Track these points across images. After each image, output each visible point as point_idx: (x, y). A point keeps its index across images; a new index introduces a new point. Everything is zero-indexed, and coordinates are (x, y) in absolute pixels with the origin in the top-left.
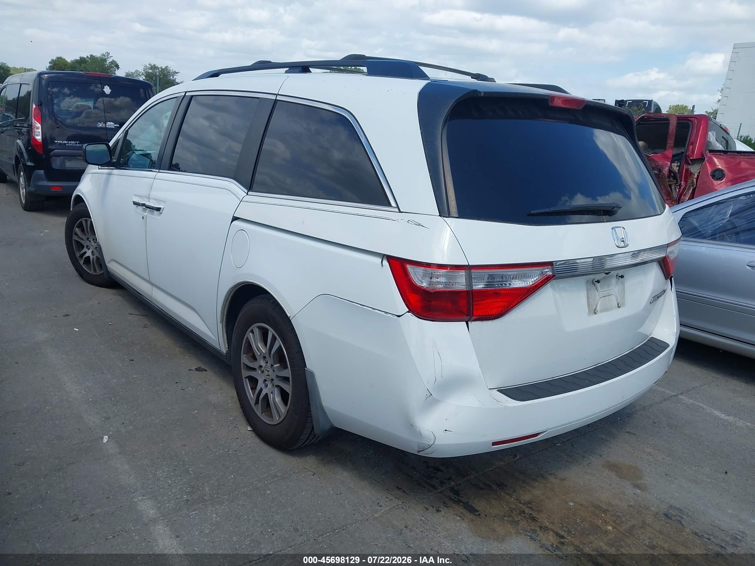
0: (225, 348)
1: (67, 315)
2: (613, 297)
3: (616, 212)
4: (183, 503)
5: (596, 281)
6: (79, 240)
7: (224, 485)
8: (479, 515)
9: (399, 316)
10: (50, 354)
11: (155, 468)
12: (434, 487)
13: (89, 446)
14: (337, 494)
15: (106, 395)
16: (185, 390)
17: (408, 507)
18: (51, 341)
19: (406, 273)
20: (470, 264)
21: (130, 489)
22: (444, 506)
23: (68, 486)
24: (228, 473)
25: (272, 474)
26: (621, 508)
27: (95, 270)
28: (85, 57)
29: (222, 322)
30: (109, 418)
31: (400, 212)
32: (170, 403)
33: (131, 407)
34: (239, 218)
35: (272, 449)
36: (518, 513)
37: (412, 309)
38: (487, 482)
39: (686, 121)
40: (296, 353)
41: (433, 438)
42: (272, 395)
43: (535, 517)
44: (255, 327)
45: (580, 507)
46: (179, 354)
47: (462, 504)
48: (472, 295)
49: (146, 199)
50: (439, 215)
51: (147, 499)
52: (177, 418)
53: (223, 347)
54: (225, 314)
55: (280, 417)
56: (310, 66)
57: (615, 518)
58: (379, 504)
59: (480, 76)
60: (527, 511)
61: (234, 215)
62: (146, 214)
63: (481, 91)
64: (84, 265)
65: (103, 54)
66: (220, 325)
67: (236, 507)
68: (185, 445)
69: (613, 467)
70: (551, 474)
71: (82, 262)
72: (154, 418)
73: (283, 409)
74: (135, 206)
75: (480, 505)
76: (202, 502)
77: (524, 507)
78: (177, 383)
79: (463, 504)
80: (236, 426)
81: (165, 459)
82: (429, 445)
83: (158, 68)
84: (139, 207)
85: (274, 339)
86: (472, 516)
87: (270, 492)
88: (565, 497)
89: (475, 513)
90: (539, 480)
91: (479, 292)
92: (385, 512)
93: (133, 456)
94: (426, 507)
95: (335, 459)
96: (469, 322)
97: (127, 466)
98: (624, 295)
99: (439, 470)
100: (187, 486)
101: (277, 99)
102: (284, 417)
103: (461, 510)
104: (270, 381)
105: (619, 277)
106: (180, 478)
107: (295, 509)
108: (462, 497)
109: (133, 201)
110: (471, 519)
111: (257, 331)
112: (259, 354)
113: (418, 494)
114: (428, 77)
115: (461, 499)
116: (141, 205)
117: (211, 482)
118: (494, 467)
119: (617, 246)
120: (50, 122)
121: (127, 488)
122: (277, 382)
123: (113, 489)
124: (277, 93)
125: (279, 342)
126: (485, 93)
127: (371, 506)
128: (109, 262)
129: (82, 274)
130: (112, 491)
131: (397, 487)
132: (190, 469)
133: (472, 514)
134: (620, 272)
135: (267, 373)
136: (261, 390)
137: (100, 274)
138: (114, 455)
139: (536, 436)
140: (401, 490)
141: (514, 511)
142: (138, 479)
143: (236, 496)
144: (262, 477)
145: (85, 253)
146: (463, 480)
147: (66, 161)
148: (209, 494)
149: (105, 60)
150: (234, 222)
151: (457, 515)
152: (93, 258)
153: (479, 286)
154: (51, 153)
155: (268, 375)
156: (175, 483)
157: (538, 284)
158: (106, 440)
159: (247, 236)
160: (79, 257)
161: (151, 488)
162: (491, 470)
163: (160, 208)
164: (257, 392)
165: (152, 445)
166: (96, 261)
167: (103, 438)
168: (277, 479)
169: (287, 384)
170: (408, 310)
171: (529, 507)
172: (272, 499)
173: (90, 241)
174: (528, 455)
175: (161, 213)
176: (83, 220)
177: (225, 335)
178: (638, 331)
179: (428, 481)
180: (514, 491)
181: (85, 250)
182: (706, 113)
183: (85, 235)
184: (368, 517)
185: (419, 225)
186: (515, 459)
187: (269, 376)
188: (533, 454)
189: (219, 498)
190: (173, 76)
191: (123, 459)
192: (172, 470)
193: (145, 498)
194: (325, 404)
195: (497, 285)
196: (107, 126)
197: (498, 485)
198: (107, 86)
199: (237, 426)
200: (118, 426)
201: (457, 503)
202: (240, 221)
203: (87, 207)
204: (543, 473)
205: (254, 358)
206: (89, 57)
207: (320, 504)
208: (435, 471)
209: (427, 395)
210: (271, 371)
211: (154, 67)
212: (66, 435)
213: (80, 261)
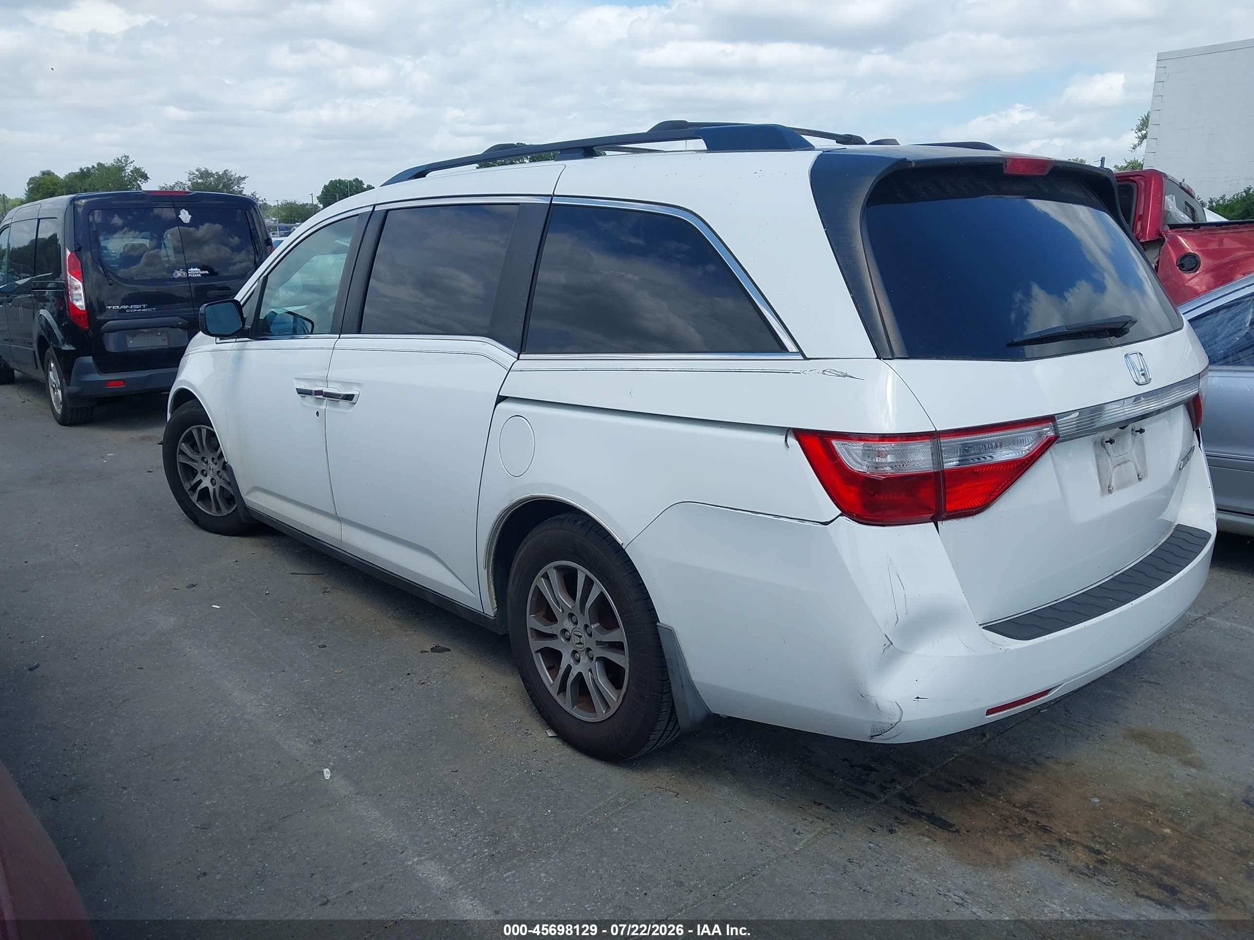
0: (492, 609)
1: (194, 586)
2: (1131, 465)
3: (1127, 330)
4: (487, 860)
5: (1107, 442)
6: (189, 463)
7: (541, 826)
8: (957, 831)
9: (826, 524)
10: (189, 650)
11: (421, 811)
12: (872, 795)
13: (305, 786)
14: (725, 822)
15: (302, 706)
16: (426, 685)
17: (842, 832)
18: (182, 629)
19: (833, 454)
20: (938, 430)
21: (394, 847)
22: (898, 823)
23: (294, 852)
24: (540, 807)
25: (612, 801)
26: (1174, 799)
27: (218, 509)
28: (90, 167)
29: (487, 566)
30: (320, 741)
31: (805, 358)
32: (409, 707)
33: (349, 720)
34: (507, 397)
35: (597, 763)
36: (1017, 823)
37: (846, 512)
38: (952, 779)
39: (1125, 183)
40: (635, 601)
41: (899, 713)
42: (590, 673)
43: (1046, 826)
44: (551, 567)
45: (1111, 804)
46: (396, 629)
47: (925, 817)
48: (944, 477)
49: (320, 384)
50: (876, 357)
51: (426, 859)
52: (429, 730)
53: (489, 608)
54: (492, 553)
55: (609, 707)
56: (594, 146)
57: (1170, 816)
58: (795, 830)
59: (851, 139)
60: (1030, 817)
61: (500, 394)
62: (323, 407)
63: (911, 160)
64: (199, 502)
65: (119, 160)
66: (483, 573)
67: (572, 858)
68: (457, 771)
69: (1141, 737)
70: (1048, 758)
71: (194, 498)
72: (392, 733)
73: (613, 696)
74: (299, 396)
75: (953, 816)
76: (516, 856)
77: (1023, 812)
78: (409, 674)
79: (927, 817)
80: (526, 731)
81: (432, 795)
82: (892, 725)
83: (211, 175)
84: (308, 397)
85: (589, 583)
86: (946, 834)
87: (617, 829)
88: (1081, 791)
89: (951, 829)
90: (1032, 768)
91: (953, 472)
92: (808, 841)
93: (380, 795)
94: (870, 828)
95: (701, 767)
96: (938, 522)
97: (376, 812)
98: (1145, 460)
99: (872, 770)
100: (482, 833)
101: (553, 202)
102: (617, 707)
103: (927, 827)
104: (584, 652)
105: (1137, 431)
106: (467, 823)
107: (667, 851)
108: (921, 806)
109: (297, 389)
110: (946, 838)
111: (554, 576)
112: (561, 611)
113: (851, 810)
114: (812, 145)
115: (920, 809)
116: (313, 393)
117: (518, 824)
118: (956, 755)
119: (1137, 383)
120: (94, 276)
121: (389, 847)
122: (598, 652)
123: (367, 850)
124: (552, 193)
125: (598, 588)
126: (917, 162)
127: (784, 835)
128: (249, 493)
129: (197, 519)
130: (367, 852)
131: (815, 803)
132: (479, 807)
133: (945, 831)
134: (1137, 425)
135: (578, 640)
136: (569, 668)
137: (228, 515)
138: (349, 797)
139: (1046, 694)
140: (822, 806)
141: (1010, 820)
142: (401, 830)
143: (567, 841)
144: (596, 807)
145: (200, 482)
146: (915, 780)
147: (128, 338)
148: (523, 843)
149: (121, 169)
150: (500, 405)
151: (922, 835)
152: (214, 489)
153: (952, 463)
154: (102, 328)
155: (580, 643)
156: (461, 830)
157: (1036, 452)
158: (329, 775)
159: (528, 424)
160: (190, 490)
161: (427, 843)
162: (953, 760)
163: (353, 395)
164: (561, 672)
165: (403, 776)
166: (220, 493)
167: (323, 772)
168: (620, 808)
169: (621, 654)
170: (840, 512)
171: (1031, 811)
172: (625, 840)
173: (207, 463)
174: (1003, 732)
175: (355, 404)
176: (194, 430)
177: (492, 587)
178: (1160, 518)
179: (860, 788)
180: (1000, 788)
181: (199, 477)
182: (1115, 169)
183: (199, 452)
184: (785, 853)
185: (844, 376)
186: (984, 740)
187: (582, 644)
188: (1009, 729)
189: (541, 847)
190: (238, 183)
191: (366, 802)
192: (449, 812)
193: (423, 858)
194: (694, 678)
195: (972, 460)
196: (189, 275)
197: (972, 783)
198: (183, 210)
199: (529, 732)
200: (340, 751)
201: (917, 817)
202: (508, 401)
203: (202, 407)
204: (1034, 757)
205: (551, 618)
206: (96, 166)
207: (703, 840)
208: (867, 772)
209: (885, 645)
210: (585, 636)
211: (205, 174)
212: (262, 773)
213: (191, 497)
